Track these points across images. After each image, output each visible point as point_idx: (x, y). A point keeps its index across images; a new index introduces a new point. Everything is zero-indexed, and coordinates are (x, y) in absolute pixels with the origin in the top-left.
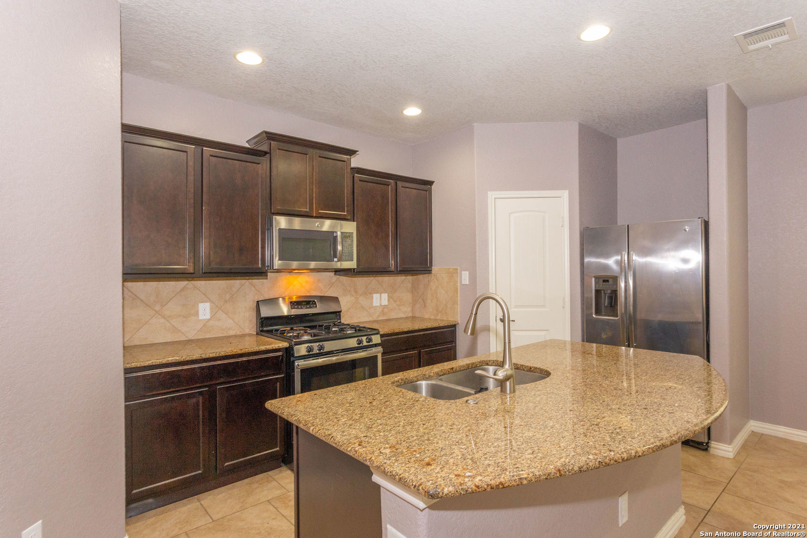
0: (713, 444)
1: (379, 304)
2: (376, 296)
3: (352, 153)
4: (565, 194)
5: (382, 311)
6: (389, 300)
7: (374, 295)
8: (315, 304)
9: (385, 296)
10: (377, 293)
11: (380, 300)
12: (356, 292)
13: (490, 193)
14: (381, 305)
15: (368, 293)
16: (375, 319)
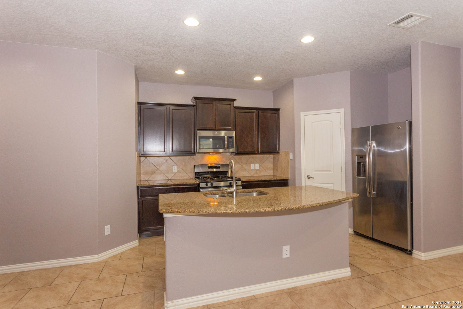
0: (414, 251)
1: (254, 169)
2: (252, 165)
3: (234, 100)
4: (342, 110)
5: (256, 172)
6: (259, 167)
7: (252, 164)
8: (219, 167)
9: (257, 165)
10: (253, 163)
11: (254, 166)
12: (242, 163)
13: (301, 113)
14: (255, 169)
15: (248, 163)
16: (252, 175)
